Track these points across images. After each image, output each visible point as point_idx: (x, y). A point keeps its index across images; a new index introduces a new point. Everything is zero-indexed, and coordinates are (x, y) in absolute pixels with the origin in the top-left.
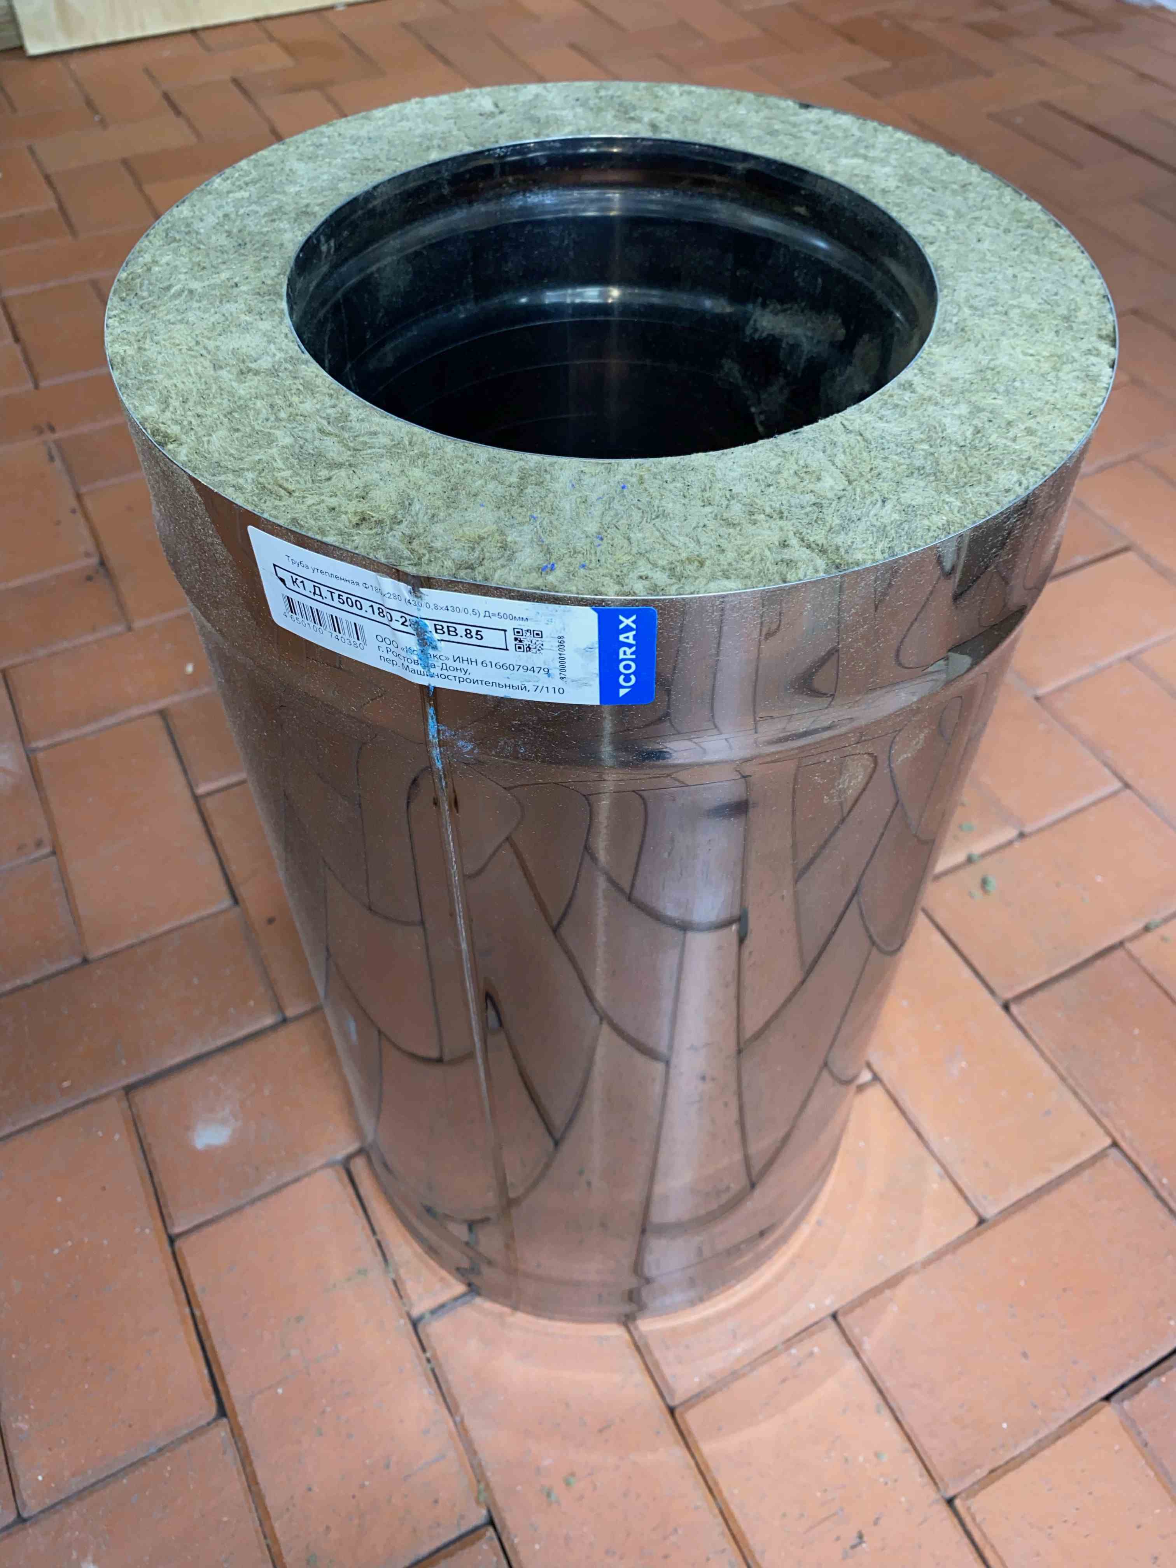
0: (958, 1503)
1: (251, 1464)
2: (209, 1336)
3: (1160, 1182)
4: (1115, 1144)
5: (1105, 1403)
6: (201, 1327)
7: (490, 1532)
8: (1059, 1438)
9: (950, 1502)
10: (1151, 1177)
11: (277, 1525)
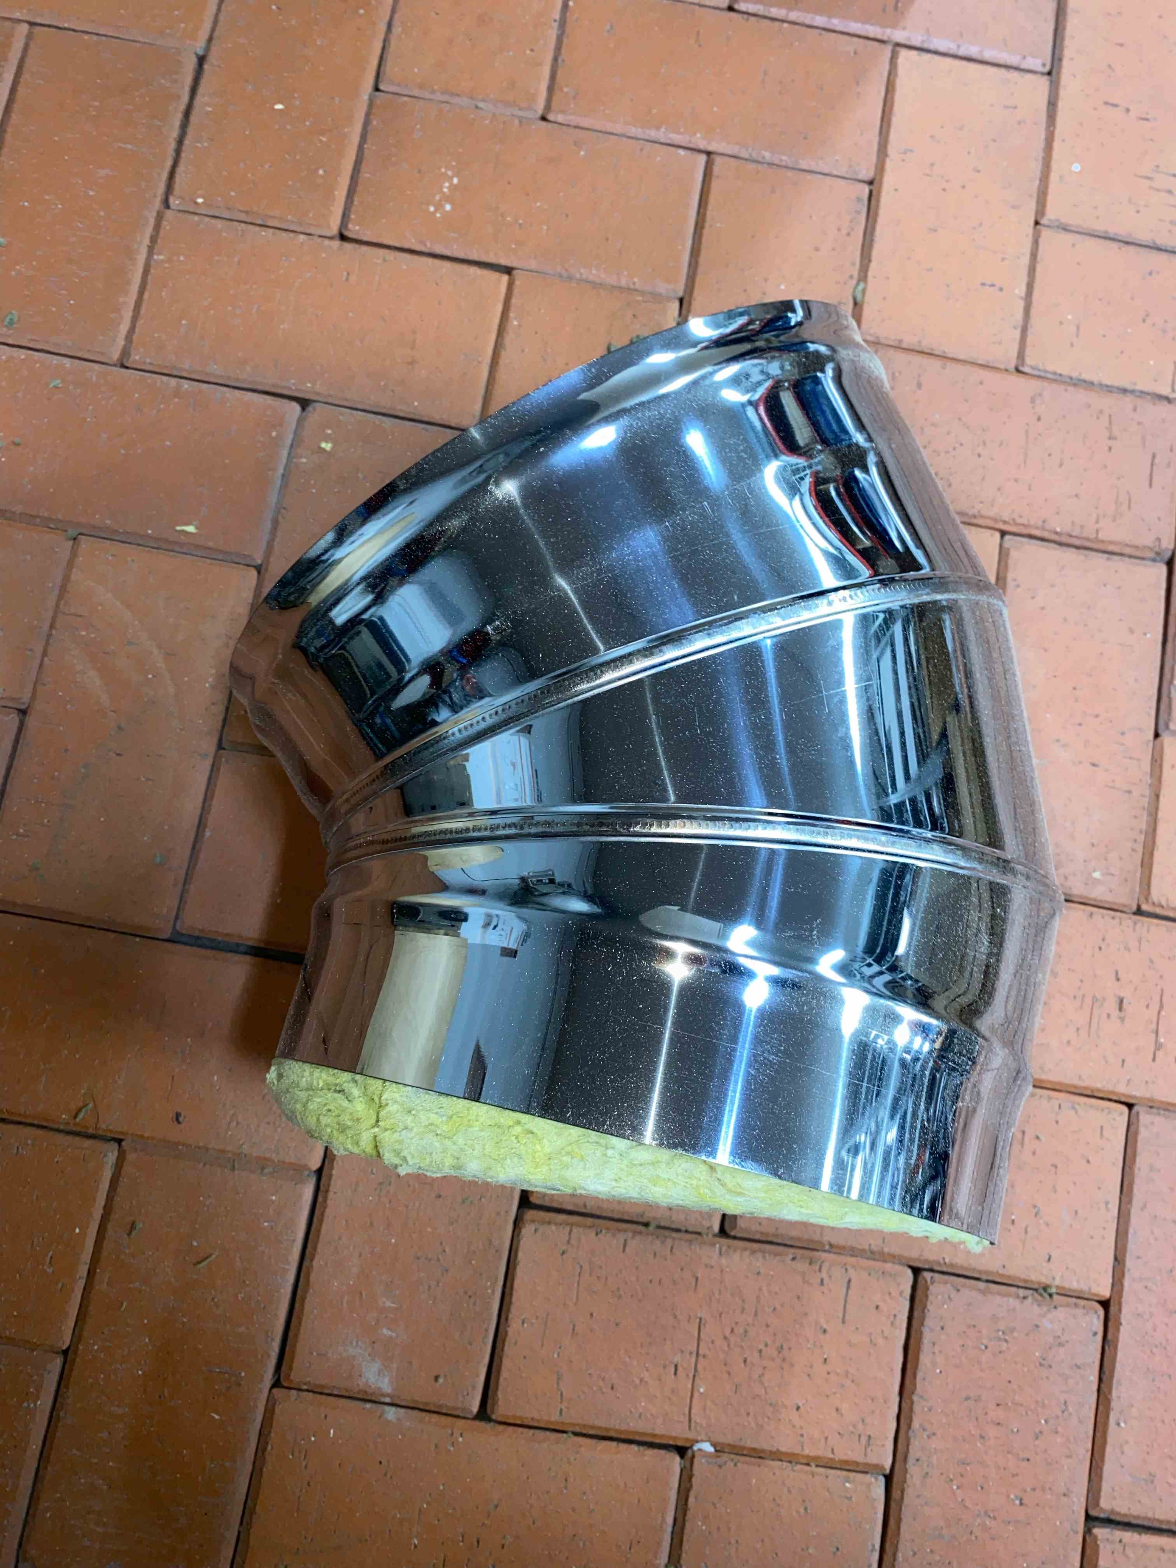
0: (1145, 907)
1: (744, 1448)
2: (607, 1430)
3: (1056, 533)
4: (1003, 533)
5: (1159, 739)
6: (591, 1432)
7: (927, 1275)
8: (1158, 796)
9: (1139, 912)
10: (1046, 535)
11: (807, 1452)
